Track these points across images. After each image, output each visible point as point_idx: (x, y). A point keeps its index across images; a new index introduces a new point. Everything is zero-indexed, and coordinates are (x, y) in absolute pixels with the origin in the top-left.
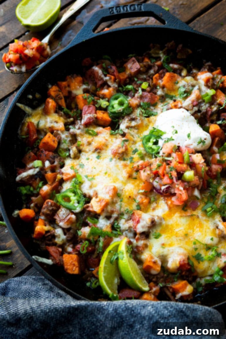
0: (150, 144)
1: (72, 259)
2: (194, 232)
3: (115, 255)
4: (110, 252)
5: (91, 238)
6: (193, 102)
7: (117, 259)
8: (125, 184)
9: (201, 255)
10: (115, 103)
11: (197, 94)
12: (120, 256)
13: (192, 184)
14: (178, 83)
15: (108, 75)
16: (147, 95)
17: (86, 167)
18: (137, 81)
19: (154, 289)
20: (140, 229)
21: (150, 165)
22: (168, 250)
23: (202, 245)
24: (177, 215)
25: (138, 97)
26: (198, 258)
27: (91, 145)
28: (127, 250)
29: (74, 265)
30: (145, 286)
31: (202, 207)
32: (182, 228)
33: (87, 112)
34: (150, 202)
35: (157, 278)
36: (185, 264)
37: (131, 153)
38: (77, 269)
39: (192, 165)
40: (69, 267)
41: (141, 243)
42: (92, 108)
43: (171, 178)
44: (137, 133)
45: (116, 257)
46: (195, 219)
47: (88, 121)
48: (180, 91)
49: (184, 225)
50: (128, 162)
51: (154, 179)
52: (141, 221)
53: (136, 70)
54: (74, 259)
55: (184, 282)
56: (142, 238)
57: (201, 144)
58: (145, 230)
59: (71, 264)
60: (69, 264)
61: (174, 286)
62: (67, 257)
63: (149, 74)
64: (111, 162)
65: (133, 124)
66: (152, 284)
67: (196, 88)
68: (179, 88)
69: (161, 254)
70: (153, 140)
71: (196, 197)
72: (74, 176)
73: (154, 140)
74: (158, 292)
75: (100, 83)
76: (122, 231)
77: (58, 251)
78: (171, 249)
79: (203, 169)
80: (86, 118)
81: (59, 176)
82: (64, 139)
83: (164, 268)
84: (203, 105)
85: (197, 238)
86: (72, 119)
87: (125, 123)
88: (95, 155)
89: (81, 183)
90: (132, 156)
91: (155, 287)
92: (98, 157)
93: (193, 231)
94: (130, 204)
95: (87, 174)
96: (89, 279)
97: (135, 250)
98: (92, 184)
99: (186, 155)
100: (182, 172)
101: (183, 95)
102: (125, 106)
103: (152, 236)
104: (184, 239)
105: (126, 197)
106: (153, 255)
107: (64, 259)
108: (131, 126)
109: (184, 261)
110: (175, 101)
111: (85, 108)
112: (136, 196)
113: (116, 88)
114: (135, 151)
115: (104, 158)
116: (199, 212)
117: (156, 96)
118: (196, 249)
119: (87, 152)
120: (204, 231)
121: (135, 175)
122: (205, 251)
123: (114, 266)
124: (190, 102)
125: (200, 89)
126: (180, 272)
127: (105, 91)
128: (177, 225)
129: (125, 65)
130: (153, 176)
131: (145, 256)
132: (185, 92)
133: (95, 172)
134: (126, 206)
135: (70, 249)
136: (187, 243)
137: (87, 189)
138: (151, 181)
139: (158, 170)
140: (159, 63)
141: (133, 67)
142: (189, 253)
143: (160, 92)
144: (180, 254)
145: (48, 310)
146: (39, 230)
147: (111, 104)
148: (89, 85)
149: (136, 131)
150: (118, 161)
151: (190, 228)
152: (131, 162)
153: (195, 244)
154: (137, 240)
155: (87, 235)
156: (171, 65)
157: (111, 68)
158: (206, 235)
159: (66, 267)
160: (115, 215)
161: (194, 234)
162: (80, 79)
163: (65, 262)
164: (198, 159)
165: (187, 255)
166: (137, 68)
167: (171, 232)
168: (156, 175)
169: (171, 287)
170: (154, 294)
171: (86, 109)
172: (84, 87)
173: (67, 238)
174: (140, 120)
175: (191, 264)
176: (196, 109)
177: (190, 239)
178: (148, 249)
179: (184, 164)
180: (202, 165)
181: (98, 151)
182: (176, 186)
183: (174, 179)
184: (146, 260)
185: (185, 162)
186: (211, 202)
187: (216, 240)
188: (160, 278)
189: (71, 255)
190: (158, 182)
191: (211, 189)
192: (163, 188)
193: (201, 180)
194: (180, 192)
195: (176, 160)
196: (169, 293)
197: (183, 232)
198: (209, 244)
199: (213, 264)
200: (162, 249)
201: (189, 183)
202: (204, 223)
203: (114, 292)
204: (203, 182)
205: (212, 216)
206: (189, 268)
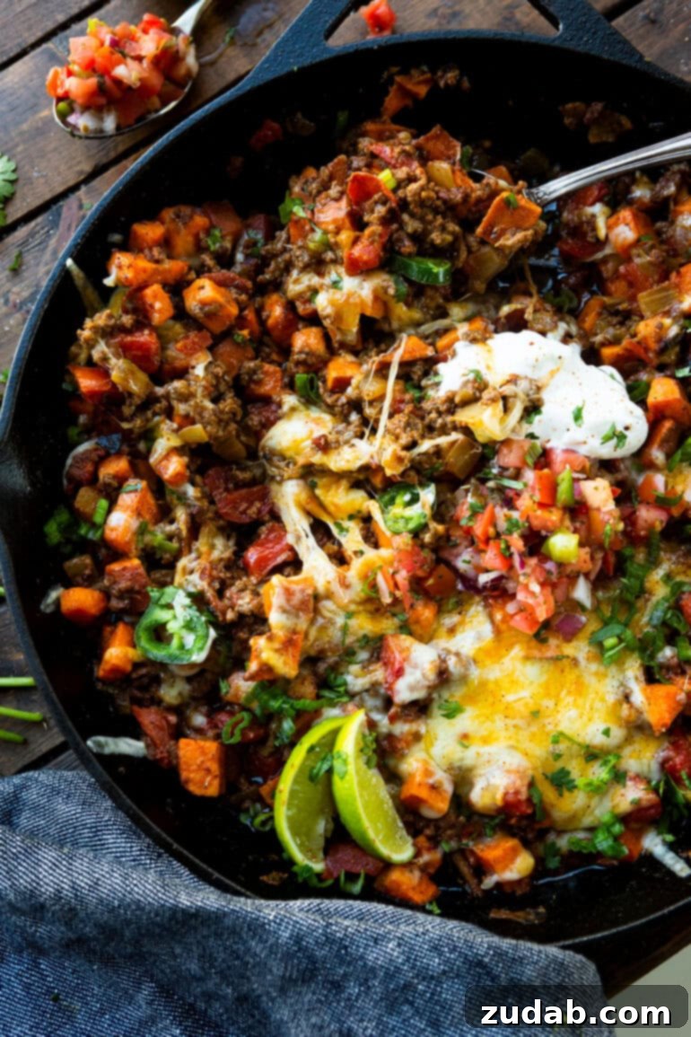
1: (203, 752)
2: (559, 708)
3: (324, 759)
4: (311, 749)
7: (330, 771)
9: (568, 773)
12: (337, 764)
13: (569, 570)
19: (426, 857)
20: (404, 691)
22: (478, 754)
23: (575, 748)
24: (517, 652)
26: (561, 781)
28: (362, 744)
29: (208, 771)
30: (399, 849)
31: (593, 633)
32: (525, 693)
35: (437, 828)
36: (519, 802)
38: (216, 783)
39: (578, 510)
40: (192, 775)
41: (401, 728)
43: (507, 554)
45: (325, 767)
46: (567, 670)
49: (532, 683)
52: (408, 669)
54: (210, 756)
55: (512, 843)
56: (408, 715)
57: (614, 442)
58: (420, 694)
59: (200, 767)
60: (194, 767)
61: (482, 850)
62: (190, 748)
66: (421, 839)
69: (457, 764)
71: (579, 606)
74: (437, 866)
76: (349, 694)
77: (164, 723)
78: (485, 750)
79: (608, 528)
83: (460, 801)
85: (563, 725)
91: (429, 850)
93: (556, 704)
96: (246, 804)
97: (385, 743)
99: (565, 477)
100: (544, 533)
103: (436, 712)
104: (529, 725)
106: (433, 766)
107: (181, 753)
109: (517, 793)
116: (579, 649)
118: (558, 757)
120: (587, 706)
122: (583, 761)
123: (320, 788)
126: (503, 817)
128: (514, 683)
131: (412, 764)
135: (199, 720)
136: (533, 737)
139: (472, 524)
142: (535, 769)
144: (509, 772)
146: (115, 661)
151: (548, 695)
153: (556, 742)
154: (393, 719)
158: (590, 720)
159: (184, 775)
161: (558, 712)
163: (183, 760)
164: (599, 493)
165: (530, 772)
167: (493, 704)
169: (473, 853)
170: (424, 869)
173: (193, 690)
175: (535, 800)
177: (544, 726)
178: (422, 745)
179: (553, 509)
180: (606, 518)
182: (522, 579)
183: (516, 560)
184: (412, 775)
185: (559, 504)
186: (619, 622)
187: (618, 734)
188: (445, 830)
189: (202, 743)
190: (469, 562)
191: (624, 580)
192: (484, 579)
193: (599, 555)
194: (531, 601)
195: (531, 497)
196: (465, 870)
197: (526, 705)
198: (594, 747)
199: (601, 800)
200: (459, 748)
201: (561, 565)
202: (591, 681)
203: (313, 857)
204: (605, 560)
205: (619, 661)
206: (529, 811)
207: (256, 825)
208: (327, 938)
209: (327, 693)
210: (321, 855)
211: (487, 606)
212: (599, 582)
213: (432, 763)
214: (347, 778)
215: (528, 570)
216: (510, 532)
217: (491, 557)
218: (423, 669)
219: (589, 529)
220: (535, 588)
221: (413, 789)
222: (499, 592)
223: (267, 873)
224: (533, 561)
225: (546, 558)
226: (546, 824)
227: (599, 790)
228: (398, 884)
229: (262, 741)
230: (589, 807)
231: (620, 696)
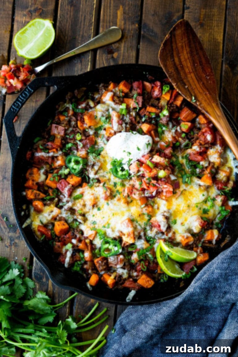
0: (120, 173)
1: (143, 279)
3: (165, 256)
4: (161, 257)
5: (142, 258)
6: (118, 122)
7: (168, 256)
8: (129, 210)
9: (205, 209)
10: (72, 165)
11: (116, 116)
12: (168, 254)
13: (167, 177)
14: (97, 117)
15: (50, 151)
16: (86, 142)
17: (98, 222)
18: (70, 136)
19: (199, 251)
20: (163, 229)
21: (133, 186)
22: (187, 224)
23: (201, 204)
24: (174, 200)
25: (82, 148)
26: (205, 212)
27: (87, 205)
28: (168, 246)
29: (148, 281)
30: (194, 255)
31: (182, 182)
32: (183, 205)
33: (63, 188)
34: (152, 207)
35: (195, 244)
36: (203, 224)
37: (114, 188)
38: (152, 281)
39: (156, 165)
40: (147, 285)
41: (170, 235)
42: (63, 182)
43: (154, 185)
44: (104, 172)
45: (167, 257)
46: (185, 193)
47: (70, 192)
48: (103, 120)
49: (182, 202)
50: (118, 196)
51: (144, 193)
52: (160, 224)
53: (63, 132)
54: (145, 278)
55: (210, 232)
56: (169, 232)
57: (149, 146)
58: (166, 226)
60: (145, 283)
61: (207, 238)
62: (141, 281)
63: (72, 126)
64: (110, 206)
65: (96, 168)
66: (195, 249)
67: (111, 110)
68: (100, 119)
69: (186, 229)
70: (119, 169)
71: (174, 180)
72: (96, 233)
73: (120, 169)
74: (202, 249)
75: (50, 160)
76: (154, 238)
77: (131, 282)
78: (188, 222)
79: (166, 163)
80: (66, 191)
81: (87, 241)
82: (67, 217)
83: (193, 235)
84: (125, 118)
85: (195, 202)
86: (56, 199)
87: (91, 172)
88: (96, 209)
89: (105, 234)
90: (116, 190)
91: (198, 249)
92: (99, 209)
93: (190, 201)
94: (143, 219)
95: (103, 225)
96: (160, 278)
97: (170, 240)
98: (112, 228)
99: (148, 162)
100: (156, 176)
101: (106, 121)
102: (81, 162)
103: (172, 225)
104: (189, 209)
105: (138, 217)
106: (183, 235)
107: (140, 283)
108: (96, 171)
109: (201, 222)
110: (105, 129)
111: (59, 186)
112: (142, 211)
113: (62, 154)
114: (115, 185)
115: (103, 207)
116: (183, 187)
117: (91, 137)
118: (200, 209)
119: (89, 212)
120: (195, 195)
121: (129, 200)
122: (205, 204)
123: (169, 261)
124: (117, 124)
125: (114, 109)
126: (203, 229)
127: (59, 163)
128: (179, 205)
129: (52, 133)
130: (142, 192)
131: (179, 238)
132: (106, 118)
133: (106, 220)
134: (142, 222)
135: (135, 274)
136: (193, 210)
137: (113, 234)
138: (143, 195)
139: (142, 187)
140: (71, 112)
141: (59, 131)
142: (199, 215)
143: (91, 132)
144: (196, 221)
145: (164, 320)
146: (112, 283)
147: (71, 169)
148: (43, 167)
149: (102, 171)
150: (112, 201)
151: (187, 201)
152: (120, 194)
153: (197, 206)
154: (167, 235)
155: (138, 259)
156: (80, 107)
157: (48, 145)
158: (198, 196)
159: (145, 286)
160: (142, 234)
161: (192, 201)
162: (35, 170)
163: (142, 284)
164: (157, 159)
165: (199, 217)
166: (63, 130)
167: (180, 213)
168: (143, 190)
169: (206, 241)
170: (201, 253)
171: (61, 186)
172: (42, 171)
173: (128, 269)
174: (98, 162)
175: (205, 220)
176: (124, 125)
177: (192, 206)
178: (176, 233)
179: (153, 170)
180: (163, 161)
181: (95, 206)
182: (161, 187)
183: (157, 185)
184: (181, 240)
185: (152, 168)
186: (184, 175)
187: (205, 193)
188: (197, 242)
189: (141, 278)
190: (147, 193)
191: (177, 167)
192: (154, 194)
193: (169, 168)
194: (167, 189)
195: (147, 172)
196: (208, 245)
197: (185, 206)
198: (204, 200)
199: (215, 207)
200: (183, 227)
201: (165, 178)
202: (191, 190)
203: (182, 273)
204: (170, 168)
205: (191, 181)
206: (207, 223)
207: (165, 279)
208: (205, 282)
209: (151, 242)
210: (182, 271)
211: (159, 198)
212: (173, 172)
213: (181, 234)
214: (173, 254)
215: (161, 184)
216: (150, 181)
217: (152, 189)
218: (163, 221)
219: (161, 165)
220: (165, 186)
221: (184, 243)
222: (159, 193)
223: (180, 285)
224: (160, 182)
225: (161, 179)
226: (211, 221)
227: (213, 206)
228: (201, 260)
229: (149, 263)
230: (214, 210)
231: (198, 186)
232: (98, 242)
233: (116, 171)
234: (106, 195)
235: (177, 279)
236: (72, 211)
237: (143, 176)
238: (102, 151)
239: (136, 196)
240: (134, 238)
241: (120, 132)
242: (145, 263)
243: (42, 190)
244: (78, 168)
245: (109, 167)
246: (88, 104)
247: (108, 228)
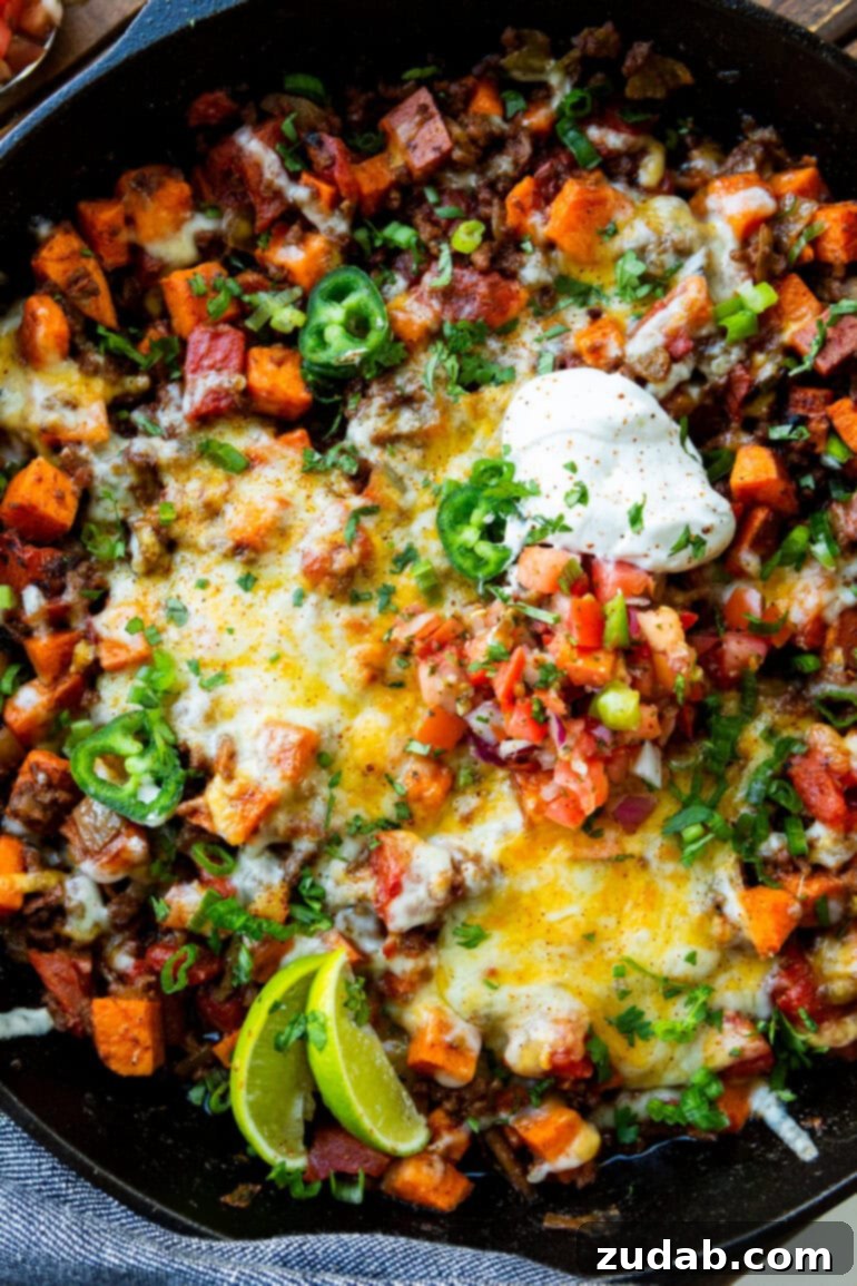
0: (469, 535)
1: (126, 1015)
2: (623, 928)
3: (293, 1023)
4: (275, 1007)
5: (207, 930)
6: (673, 337)
7: (304, 1038)
8: (353, 708)
9: (641, 1014)
10: (332, 316)
11: (692, 304)
12: (312, 1029)
13: (628, 738)
14: (615, 232)
15: (305, 177)
16: (475, 285)
17: (194, 622)
18: (439, 204)
19: (446, 1139)
20: (401, 915)
21: (460, 635)
22: (512, 997)
23: (648, 981)
24: (560, 851)
25: (433, 292)
26: (632, 1026)
27: (219, 519)
28: (346, 997)
29: (136, 1042)
30: (407, 1136)
31: (667, 820)
32: (574, 909)
33: (206, 363)
34: (452, 790)
35: (461, 1100)
36: (572, 1065)
37: (387, 566)
38: (148, 1058)
39: (636, 652)
40: (113, 1049)
41: (403, 965)
42: (229, 340)
43: (541, 719)
44: (421, 467)
45: (297, 1033)
46: (632, 874)
47: (211, 406)
48: (623, 272)
49: (582, 894)
50: (372, 611)
51: (474, 705)
52: (407, 884)
53: (431, 156)
54: (137, 1020)
55: (566, 1116)
56: (410, 948)
57: (689, 550)
58: (422, 918)
59: (124, 1037)
60: (115, 1038)
61: (527, 1129)
62: (107, 1012)
63: (491, 174)
64: (299, 611)
65: (406, 422)
66: (439, 1116)
67: (696, 261)
68: (621, 255)
69: (483, 1011)
70: (482, 516)
71: (643, 783)
72: (145, 660)
73: (489, 519)
74: (463, 1149)
75: (269, 212)
76: (329, 913)
77: (73, 973)
78: (522, 990)
79: (680, 680)
80: (202, 385)
81: (83, 652)
82: (104, 482)
83: (491, 1059)
84: (716, 350)
85: (631, 951)
86: (142, 381)
87: (368, 417)
88: (232, 571)
89: (172, 696)
90: (390, 581)
91: (450, 1128)
92: (247, 582)
93: (619, 922)
94: (367, 794)
95: (198, 654)
96: (199, 1073)
97: (380, 984)
98: (216, 703)
99: (615, 607)
100: (589, 689)
101: (634, 289)
102: (374, 338)
103: (450, 937)
104: (581, 951)
105: (357, 767)
106: (451, 1018)
107: (96, 1020)
108: (395, 431)
109: (568, 1052)
110: (595, 315)
111: (199, 342)
112: (396, 763)
113: (342, 237)
114: (405, 559)
115: (269, 589)
116: (648, 842)
117: (515, 287)
118: (624, 994)
119: (201, 552)
120: (663, 923)
121: (395, 667)
122: (661, 998)
123: (292, 1057)
124: (660, 340)
125: (709, 272)
126: (552, 1081)
127: (291, 255)
128: (558, 895)
129: (386, 122)
130: (471, 692)
131: (420, 1013)
132: (644, 279)
133: (231, 648)
134: (353, 805)
135: (124, 961)
136: (589, 969)
137: (194, 729)
138: (461, 710)
139: (489, 674)
140: (538, 119)
141: (418, 140)
142: (592, 1013)
143: (532, 271)
144: (556, 1021)
147: (314, 322)
148: (220, 216)
149: (414, 455)
150: (329, 603)
151: (606, 910)
152: (384, 609)
153: (620, 974)
154: (389, 952)
155: (189, 919)
156: (594, 133)
157: (320, 144)
158: (667, 942)
159: (103, 1049)
160: (304, 846)
161: (622, 933)
162: (178, 189)
163: (99, 1029)
164: (664, 629)
165: (586, 1020)
166: (436, 149)
167: (530, 925)
168: (482, 690)
169: (514, 1131)
170: (446, 1157)
171: (203, 348)
172: (202, 223)
173: (115, 915)
174: (434, 407)
175: (596, 1058)
176: (682, 371)
177: (602, 952)
178: (433, 986)
179: (601, 655)
180: (677, 665)
181: (247, 554)
182: (561, 753)
183: (554, 728)
184: (422, 1031)
185: (608, 645)
186: (702, 803)
187: (707, 958)
188: (472, 1103)
189: (123, 1004)
190: (486, 721)
191: (708, 744)
192: (507, 748)
193: (672, 713)
194: (573, 786)
195: (568, 637)
196: (504, 1155)
197: (576, 925)
198: (676, 979)
199: (689, 1050)
200: (486, 990)
201: (616, 733)
202: (667, 888)
203: (291, 1151)
204: (680, 718)
205: (705, 857)
206: (588, 1075)
207: (213, 1104)
209: (299, 913)
210: (301, 1147)
211: (516, 786)
212: (670, 748)
213: (449, 1011)
214: (328, 1048)
215: (569, 741)
216: (546, 686)
217: (515, 721)
218: (429, 884)
219: (655, 677)
220: (581, 767)
221: (422, 1053)
222: (528, 765)
224: (578, 727)
225: (594, 722)
226: (613, 1084)
227: (684, 1037)
228: (414, 1187)
230: (672, 1059)
231: (709, 902)
232: (116, 697)
233: (463, 515)
234: (328, 559)
235: (250, 1151)
236: (149, 481)
237: (540, 639)
238: (500, 383)
239: (433, 683)
240: (254, 831)
241: (641, 381)
242: (199, 963)
243: (127, 294)
244: (342, 349)
245: (458, 468)
246: (636, 156)
247: (206, 687)
